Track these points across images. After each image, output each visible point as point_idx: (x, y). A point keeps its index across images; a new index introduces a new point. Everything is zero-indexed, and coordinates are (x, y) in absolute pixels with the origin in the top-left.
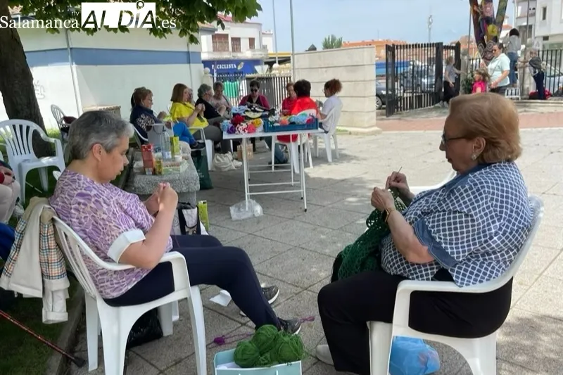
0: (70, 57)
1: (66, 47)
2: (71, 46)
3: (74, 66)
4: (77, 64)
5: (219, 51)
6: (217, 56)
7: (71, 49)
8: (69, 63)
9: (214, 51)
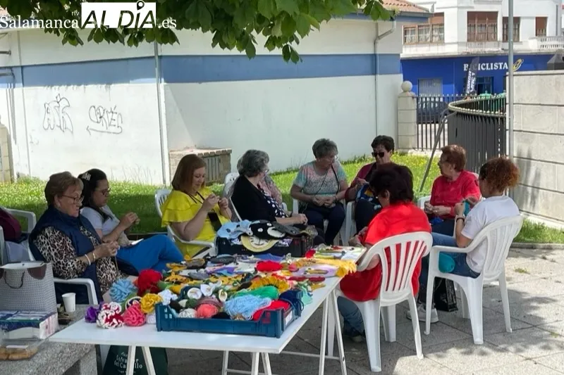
0: (157, 69)
1: (153, 55)
2: (159, 54)
3: (163, 84)
4: (166, 81)
5: (478, 40)
6: (474, 49)
7: (160, 57)
8: (155, 79)
9: (468, 40)
